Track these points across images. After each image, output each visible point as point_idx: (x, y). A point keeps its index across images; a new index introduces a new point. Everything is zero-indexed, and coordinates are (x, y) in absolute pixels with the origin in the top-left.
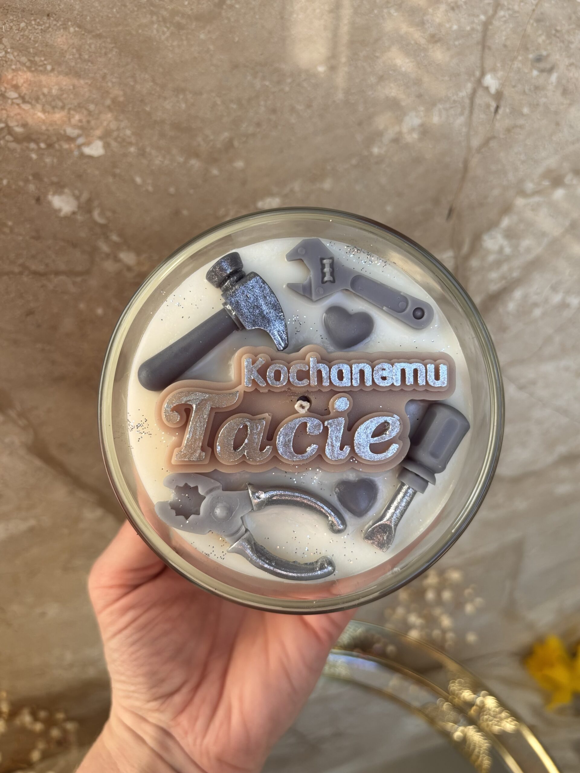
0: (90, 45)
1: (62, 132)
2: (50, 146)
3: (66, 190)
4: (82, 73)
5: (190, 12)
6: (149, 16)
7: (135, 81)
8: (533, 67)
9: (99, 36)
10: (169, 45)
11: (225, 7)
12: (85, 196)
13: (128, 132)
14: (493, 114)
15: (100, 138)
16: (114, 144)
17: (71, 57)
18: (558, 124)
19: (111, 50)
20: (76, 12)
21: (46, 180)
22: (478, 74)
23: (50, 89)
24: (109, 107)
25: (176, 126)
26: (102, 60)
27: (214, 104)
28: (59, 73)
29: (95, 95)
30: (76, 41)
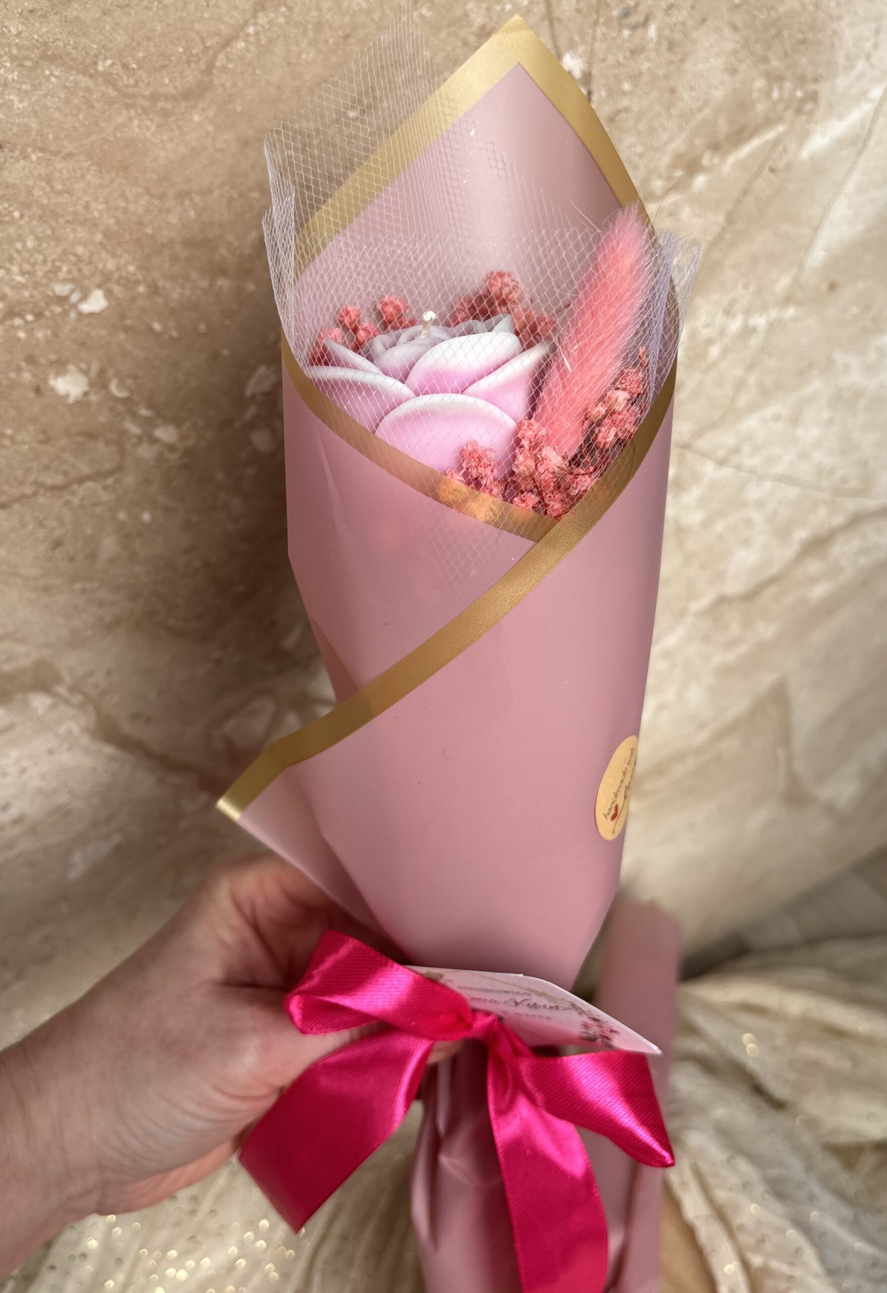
0: (61, 171)
1: (50, 293)
2: (39, 315)
3: (70, 367)
4: (59, 210)
5: (174, 92)
6: (125, 112)
7: (127, 201)
8: (622, 27)
9: (70, 155)
10: (158, 141)
11: (215, 72)
12: (95, 367)
13: (131, 268)
15: (99, 286)
16: (117, 289)
17: (41, 193)
18: (673, 91)
19: (88, 170)
20: (34, 133)
21: (42, 361)
23: (24, 242)
24: (101, 243)
25: (189, 243)
26: (79, 186)
27: (231, 199)
28: (31, 218)
29: (82, 233)
30: (42, 170)
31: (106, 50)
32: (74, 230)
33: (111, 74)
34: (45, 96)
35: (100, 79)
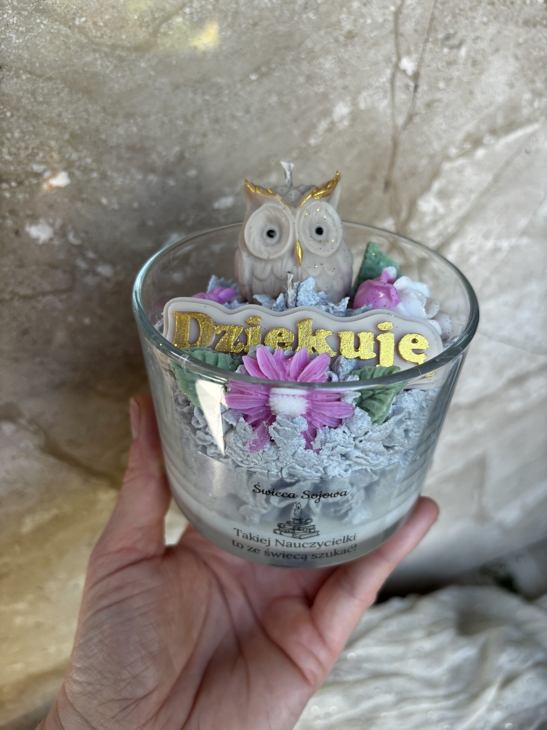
0: (43, 88)
1: (29, 170)
2: (20, 183)
3: (41, 220)
4: (40, 115)
5: (129, 45)
6: (92, 54)
7: (89, 114)
8: (443, 45)
9: (50, 79)
10: (114, 77)
11: (159, 35)
12: (59, 223)
13: (89, 160)
14: (413, 94)
15: (65, 169)
16: (77, 173)
17: (27, 102)
18: (471, 93)
19: (62, 90)
20: (25, 61)
21: (21, 214)
22: (394, 59)
23: (13, 133)
24: (68, 141)
25: (131, 148)
26: (55, 100)
27: (163, 124)
28: (19, 117)
29: (54, 132)
30: (29, 86)
31: (82, 11)
32: (49, 129)
33: (84, 28)
34: (36, 37)
35: (76, 30)
